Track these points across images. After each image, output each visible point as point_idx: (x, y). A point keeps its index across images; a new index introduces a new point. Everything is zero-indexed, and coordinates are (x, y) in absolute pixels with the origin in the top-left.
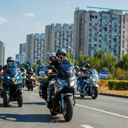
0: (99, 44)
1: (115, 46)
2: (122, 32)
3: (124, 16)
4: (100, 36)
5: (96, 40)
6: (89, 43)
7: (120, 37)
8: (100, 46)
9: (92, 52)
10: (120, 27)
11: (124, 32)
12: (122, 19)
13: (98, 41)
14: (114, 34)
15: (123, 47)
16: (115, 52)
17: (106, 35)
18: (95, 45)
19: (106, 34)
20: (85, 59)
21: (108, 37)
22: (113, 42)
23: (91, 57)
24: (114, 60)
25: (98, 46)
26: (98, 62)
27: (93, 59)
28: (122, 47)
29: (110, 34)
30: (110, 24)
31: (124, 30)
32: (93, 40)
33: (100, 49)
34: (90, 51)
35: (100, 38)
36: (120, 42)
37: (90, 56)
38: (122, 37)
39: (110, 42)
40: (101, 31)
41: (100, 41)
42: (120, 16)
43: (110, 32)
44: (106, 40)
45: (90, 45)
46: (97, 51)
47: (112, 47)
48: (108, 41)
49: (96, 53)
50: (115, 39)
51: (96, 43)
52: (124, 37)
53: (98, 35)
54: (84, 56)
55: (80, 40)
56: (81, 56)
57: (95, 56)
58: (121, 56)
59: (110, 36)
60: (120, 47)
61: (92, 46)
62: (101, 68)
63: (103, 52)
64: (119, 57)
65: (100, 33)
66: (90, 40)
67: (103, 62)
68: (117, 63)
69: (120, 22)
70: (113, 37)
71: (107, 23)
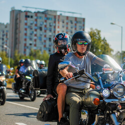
0: (34, 43)
1: (50, 46)
3: (59, 16)
4: (36, 35)
5: (31, 39)
6: (25, 42)
8: (35, 45)
9: (28, 51)
10: (55, 27)
12: (57, 20)
13: (33, 40)
14: (49, 34)
16: (50, 51)
17: (41, 35)
18: (31, 44)
19: (41, 33)
29: (45, 34)
30: (45, 24)
33: (35, 48)
34: (25, 50)
35: (35, 38)
37: (25, 54)
39: (45, 41)
40: (36, 30)
41: (35, 40)
42: (55, 17)
43: (45, 31)
44: (41, 39)
45: (25, 45)
47: (47, 46)
48: (43, 41)
49: (31, 52)
50: (50, 39)
51: (31, 42)
53: (33, 35)
54: (20, 54)
55: (16, 39)
56: (16, 54)
59: (45, 36)
61: (28, 45)
65: (35, 33)
66: (25, 40)
69: (55, 22)
70: (48, 36)
71: (42, 23)
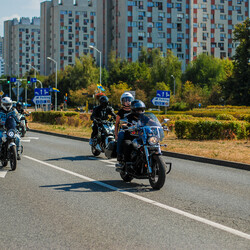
0: (148, 35)
1: (179, 39)
2: (192, 11)
4: (150, 20)
5: (141, 28)
6: (129, 35)
7: (188, 21)
8: (150, 40)
9: (135, 52)
10: (188, 1)
11: (195, 11)
13: (146, 29)
14: (176, 15)
15: (195, 40)
16: (179, 50)
17: (161, 19)
18: (141, 38)
19: (161, 15)
20: (121, 67)
21: (165, 21)
22: (174, 32)
23: (134, 61)
24: (177, 66)
25: (145, 40)
26: (148, 72)
27: (138, 66)
28: (192, 39)
29: (168, 16)
31: (196, 6)
32: (135, 29)
33: (150, 45)
34: (130, 50)
35: (150, 24)
36: (188, 31)
37: (131, 59)
38: (192, 20)
39: (169, 31)
40: (150, 9)
41: (150, 30)
43: (169, 11)
44: (160, 27)
45: (130, 39)
46: (145, 49)
47: (174, 41)
48: (165, 30)
49: (143, 53)
50: (179, 25)
51: (142, 34)
52: (195, 20)
53: (145, 19)
54: (120, 60)
55: (111, 28)
56: (113, 60)
57: (141, 60)
58: (192, 59)
59: (169, 20)
60: (188, 41)
61: (135, 40)
62: (154, 84)
63: (156, 52)
64: (188, 60)
65: (149, 14)
66: (130, 29)
67: (156, 71)
68: (183, 71)
70: (174, 21)
